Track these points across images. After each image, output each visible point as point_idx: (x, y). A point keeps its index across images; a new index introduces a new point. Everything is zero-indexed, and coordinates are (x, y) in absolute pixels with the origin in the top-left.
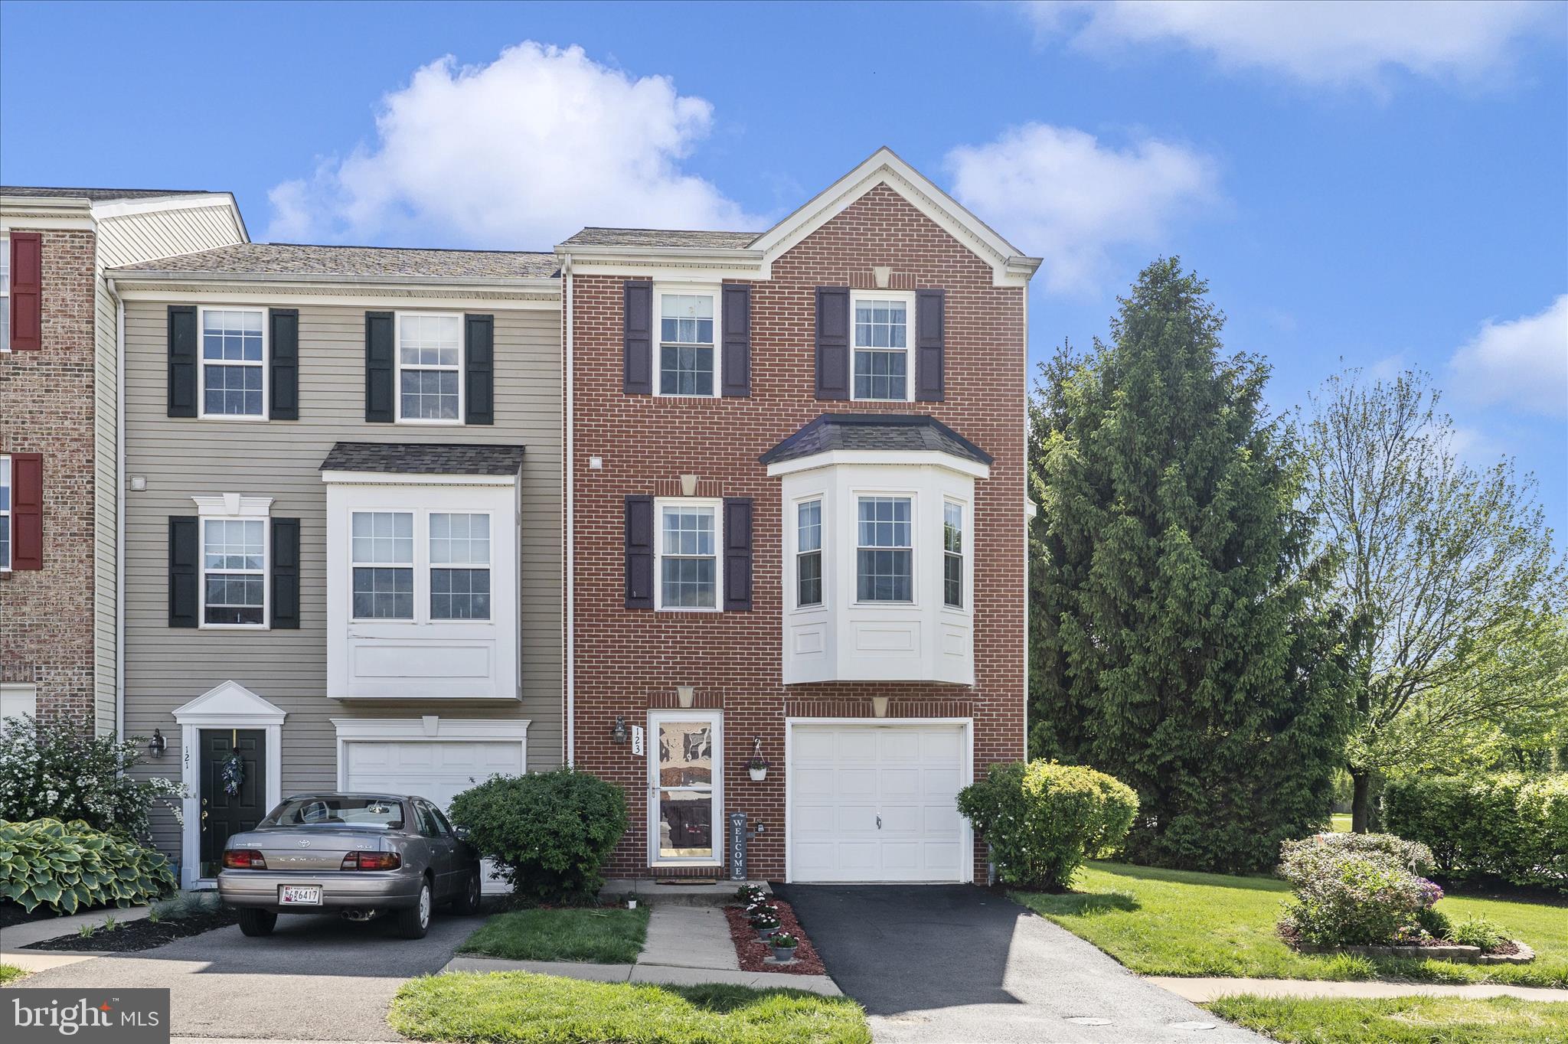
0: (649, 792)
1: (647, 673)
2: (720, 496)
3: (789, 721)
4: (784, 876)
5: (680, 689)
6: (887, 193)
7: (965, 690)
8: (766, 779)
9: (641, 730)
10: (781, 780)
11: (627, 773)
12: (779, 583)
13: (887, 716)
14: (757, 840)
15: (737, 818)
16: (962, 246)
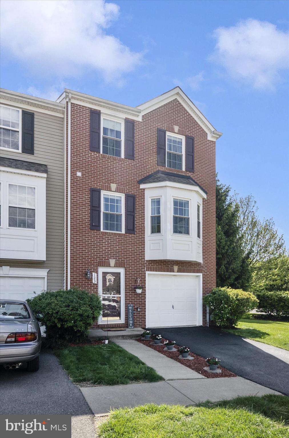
1: (98, 253)
2: (124, 193)
3: (147, 273)
4: (146, 326)
5: (110, 260)
6: (177, 102)
7: (200, 265)
8: (142, 293)
9: (96, 274)
10: (144, 293)
11: (90, 290)
12: (144, 225)
13: (177, 272)
14: (136, 314)
15: (130, 306)
16: (199, 125)
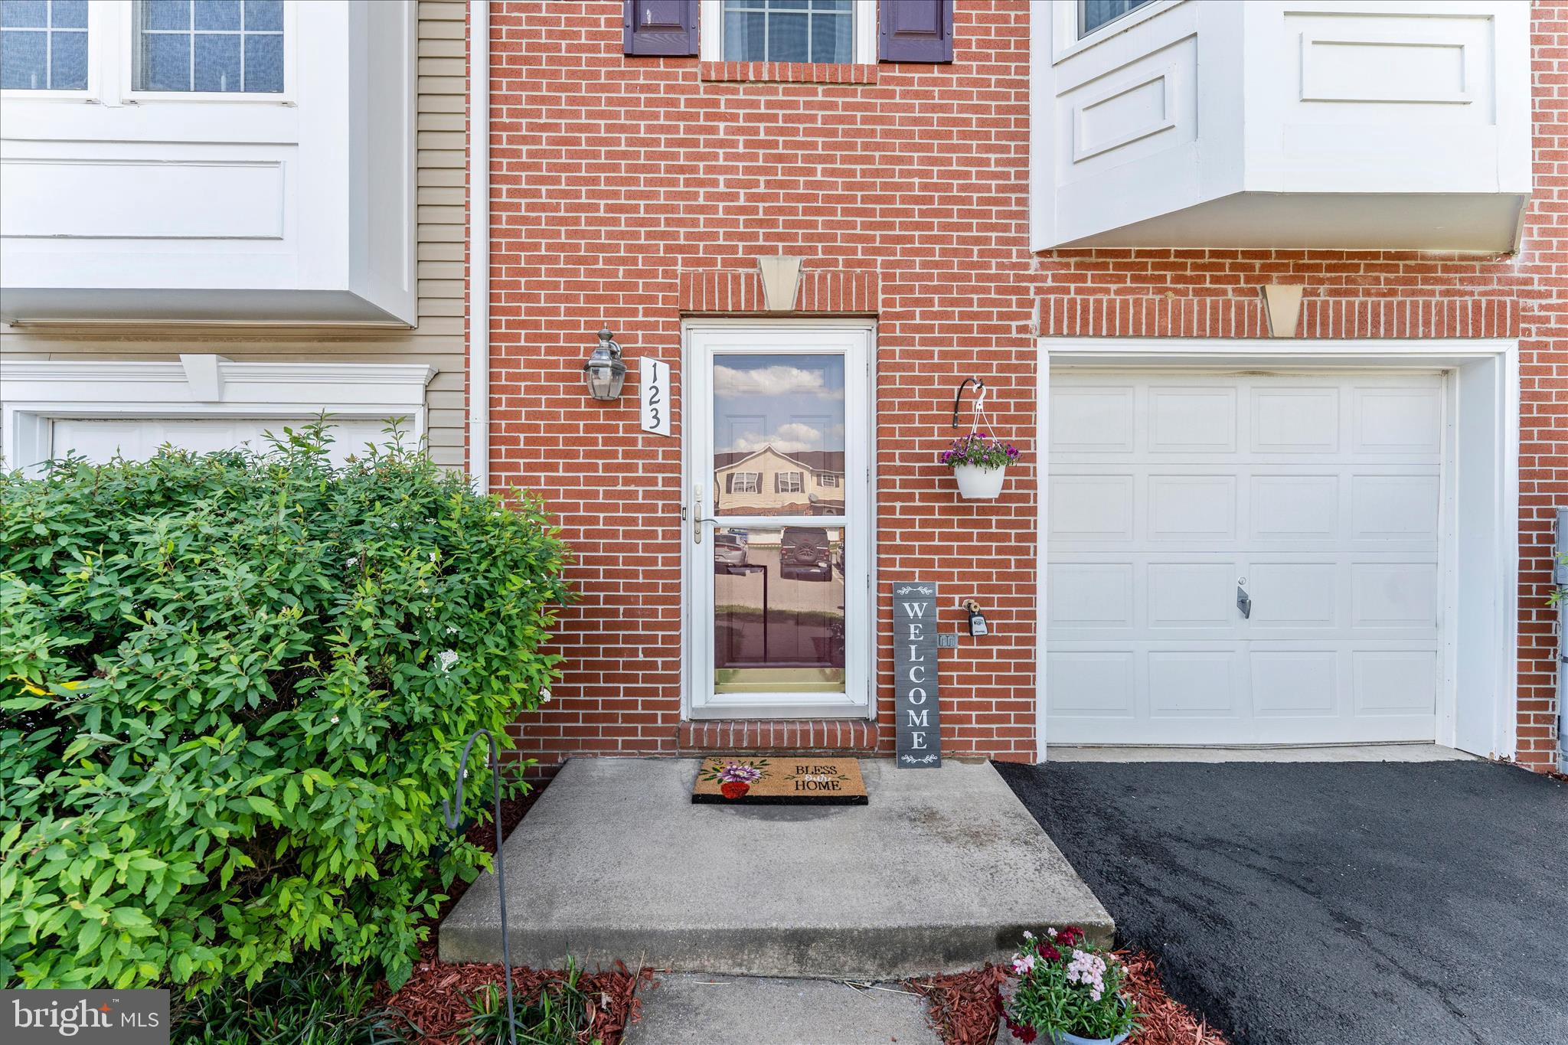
0: (686, 529)
1: (681, 222)
3: (1046, 348)
4: (1032, 745)
5: (767, 264)
7: (1498, 269)
8: (1003, 498)
9: (664, 370)
10: (1025, 498)
11: (627, 481)
13: (1299, 336)
14: (963, 654)
15: (913, 597)
